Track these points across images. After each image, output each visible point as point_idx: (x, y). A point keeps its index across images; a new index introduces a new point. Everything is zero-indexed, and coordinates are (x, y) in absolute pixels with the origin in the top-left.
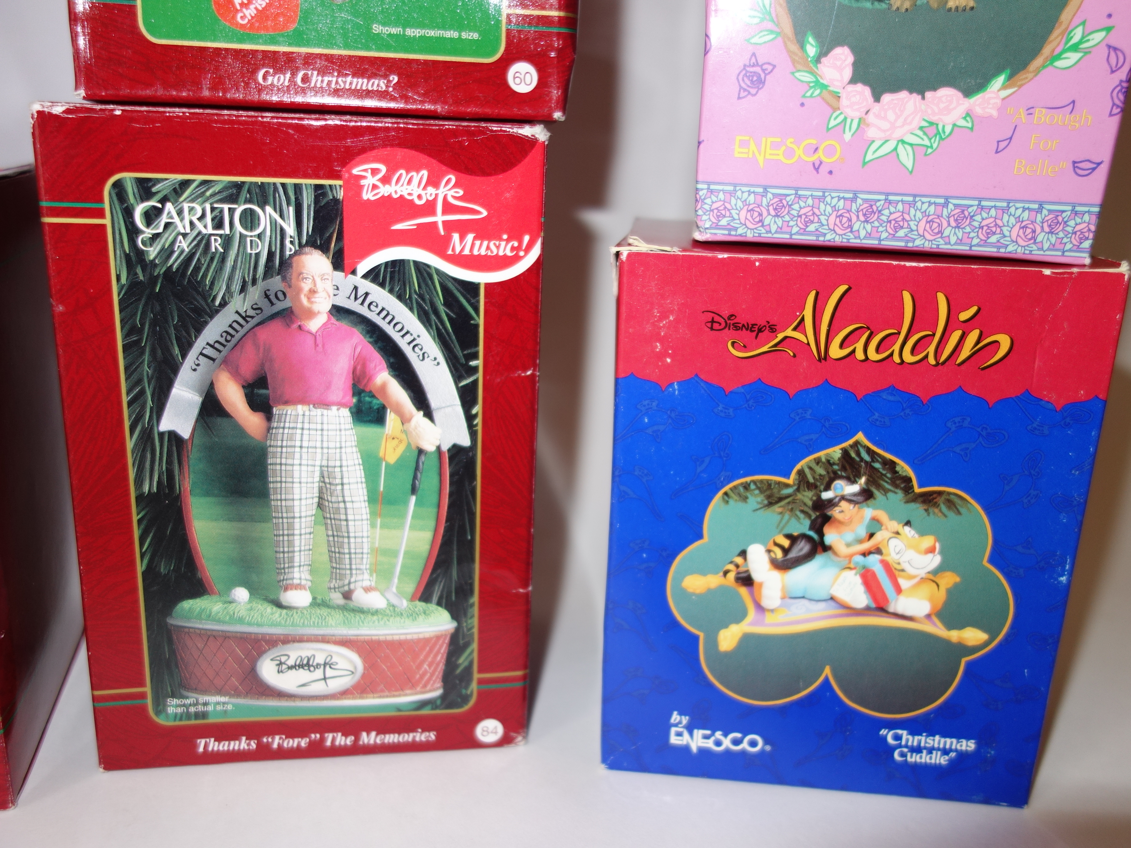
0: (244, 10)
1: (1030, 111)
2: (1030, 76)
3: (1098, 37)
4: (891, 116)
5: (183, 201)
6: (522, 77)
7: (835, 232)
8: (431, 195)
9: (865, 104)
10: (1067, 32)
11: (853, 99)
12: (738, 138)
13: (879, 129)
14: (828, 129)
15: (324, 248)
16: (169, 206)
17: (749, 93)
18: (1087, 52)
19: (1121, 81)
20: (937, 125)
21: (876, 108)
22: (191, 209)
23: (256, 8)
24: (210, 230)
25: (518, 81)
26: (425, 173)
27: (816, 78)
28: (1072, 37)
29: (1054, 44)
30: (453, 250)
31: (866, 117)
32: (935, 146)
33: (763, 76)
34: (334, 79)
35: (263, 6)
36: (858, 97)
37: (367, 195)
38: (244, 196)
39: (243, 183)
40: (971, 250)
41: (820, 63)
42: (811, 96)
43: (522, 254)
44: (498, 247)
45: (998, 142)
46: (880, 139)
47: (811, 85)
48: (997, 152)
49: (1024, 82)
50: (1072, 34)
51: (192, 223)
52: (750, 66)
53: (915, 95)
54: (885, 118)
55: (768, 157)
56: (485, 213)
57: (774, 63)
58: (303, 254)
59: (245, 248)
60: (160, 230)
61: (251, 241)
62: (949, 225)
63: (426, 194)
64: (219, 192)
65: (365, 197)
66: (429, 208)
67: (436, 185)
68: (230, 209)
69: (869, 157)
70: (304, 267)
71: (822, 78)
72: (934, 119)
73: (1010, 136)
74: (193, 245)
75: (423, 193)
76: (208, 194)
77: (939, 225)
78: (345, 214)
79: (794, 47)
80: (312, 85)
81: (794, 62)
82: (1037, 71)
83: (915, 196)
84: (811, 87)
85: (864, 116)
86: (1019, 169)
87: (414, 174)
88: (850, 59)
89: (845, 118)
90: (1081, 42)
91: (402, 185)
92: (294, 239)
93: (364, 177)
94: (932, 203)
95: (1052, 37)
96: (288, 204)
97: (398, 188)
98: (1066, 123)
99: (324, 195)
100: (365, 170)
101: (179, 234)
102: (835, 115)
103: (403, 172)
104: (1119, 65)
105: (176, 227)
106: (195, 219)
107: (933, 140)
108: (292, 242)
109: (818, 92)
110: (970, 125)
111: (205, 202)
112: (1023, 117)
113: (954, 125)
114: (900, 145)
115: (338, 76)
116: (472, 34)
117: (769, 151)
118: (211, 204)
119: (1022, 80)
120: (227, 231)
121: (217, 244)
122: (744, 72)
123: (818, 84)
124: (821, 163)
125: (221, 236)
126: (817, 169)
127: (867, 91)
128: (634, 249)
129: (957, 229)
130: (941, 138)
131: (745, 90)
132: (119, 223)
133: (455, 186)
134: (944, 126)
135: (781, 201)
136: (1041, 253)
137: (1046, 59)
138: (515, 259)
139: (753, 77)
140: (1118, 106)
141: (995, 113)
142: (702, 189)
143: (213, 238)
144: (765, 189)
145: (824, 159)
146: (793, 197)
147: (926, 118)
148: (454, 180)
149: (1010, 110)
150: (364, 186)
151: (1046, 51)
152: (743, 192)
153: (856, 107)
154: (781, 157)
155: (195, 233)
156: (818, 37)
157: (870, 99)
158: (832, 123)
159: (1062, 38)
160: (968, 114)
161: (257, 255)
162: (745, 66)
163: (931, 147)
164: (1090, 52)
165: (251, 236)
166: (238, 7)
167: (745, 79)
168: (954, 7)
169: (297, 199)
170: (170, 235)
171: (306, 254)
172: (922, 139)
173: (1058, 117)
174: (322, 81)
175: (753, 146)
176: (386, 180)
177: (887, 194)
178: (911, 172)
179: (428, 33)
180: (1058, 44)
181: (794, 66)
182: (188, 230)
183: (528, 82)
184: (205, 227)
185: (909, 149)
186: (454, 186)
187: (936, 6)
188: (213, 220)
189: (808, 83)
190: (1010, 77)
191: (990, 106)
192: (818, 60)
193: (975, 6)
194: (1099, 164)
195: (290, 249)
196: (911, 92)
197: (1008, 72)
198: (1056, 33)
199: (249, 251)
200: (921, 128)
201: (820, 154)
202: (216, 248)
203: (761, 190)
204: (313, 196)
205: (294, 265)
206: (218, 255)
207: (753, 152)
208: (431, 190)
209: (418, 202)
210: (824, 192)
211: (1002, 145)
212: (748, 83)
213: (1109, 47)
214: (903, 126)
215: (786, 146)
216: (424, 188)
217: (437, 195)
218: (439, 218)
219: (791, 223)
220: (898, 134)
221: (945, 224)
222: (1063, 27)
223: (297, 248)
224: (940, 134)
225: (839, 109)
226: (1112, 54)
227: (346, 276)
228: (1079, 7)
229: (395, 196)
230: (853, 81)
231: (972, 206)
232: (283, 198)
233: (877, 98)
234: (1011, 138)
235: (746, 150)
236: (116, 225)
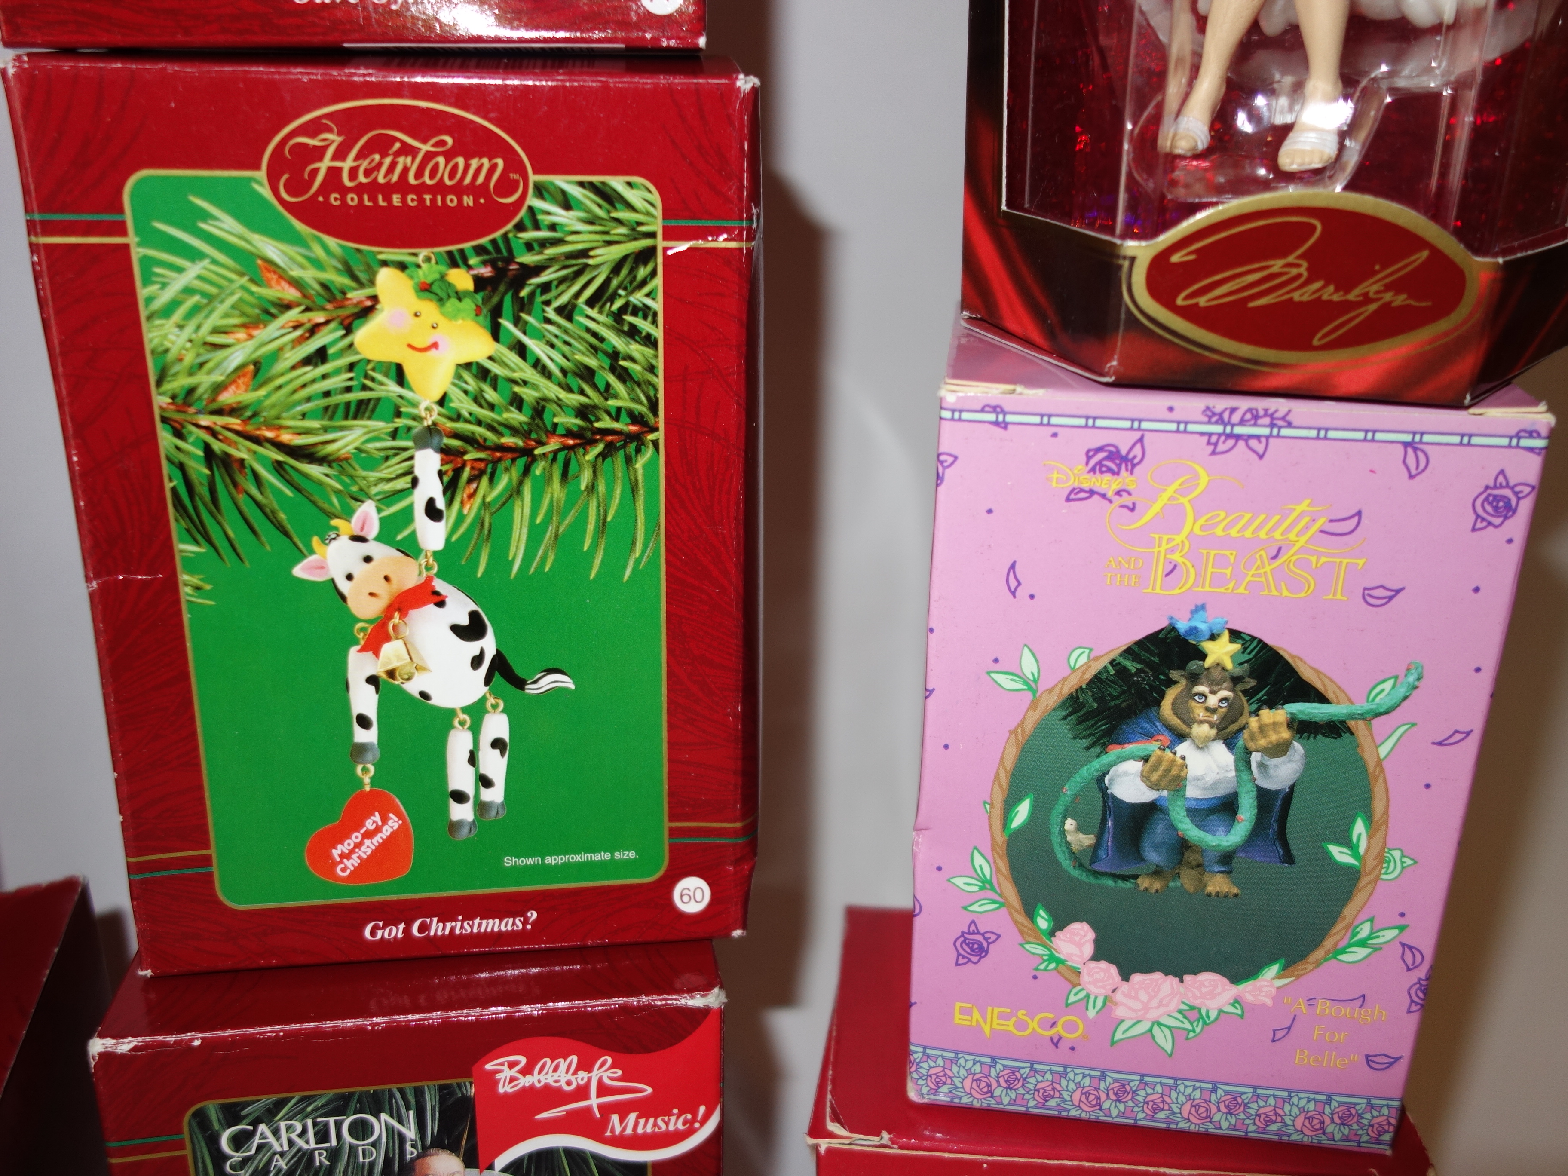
0: (345, 861)
1: (1311, 1002)
2: (1310, 967)
3: (1389, 934)
4: (1143, 996)
5: (279, 1120)
6: (691, 894)
7: (1081, 1108)
8: (582, 1079)
9: (1111, 981)
10: (1352, 928)
11: (1097, 976)
12: (958, 1005)
13: (1129, 1008)
14: (1067, 1005)
15: (453, 1148)
16: (262, 1127)
17: (969, 961)
18: (1377, 948)
19: (1420, 979)
20: (1200, 1009)
21: (1125, 987)
22: (289, 1128)
23: (359, 857)
24: (313, 1145)
25: (686, 899)
26: (574, 1059)
27: (1050, 951)
28: (1358, 932)
29: (1337, 938)
30: (613, 1131)
31: (1113, 995)
32: (1198, 1030)
33: (985, 945)
34: (459, 924)
35: (368, 854)
36: (1102, 974)
37: (504, 1088)
38: (354, 1105)
39: (352, 1094)
40: (1246, 1135)
41: (1055, 936)
42: (1045, 969)
43: (697, 1125)
44: (667, 1124)
45: (1274, 1031)
46: (1131, 1018)
47: (1045, 958)
48: (1273, 1041)
49: (1302, 972)
50: (1358, 929)
51: (291, 1142)
52: (969, 933)
53: (1171, 977)
54: (1136, 998)
55: (995, 1026)
56: (649, 1090)
57: (998, 933)
58: (427, 1156)
59: (356, 1157)
60: (253, 1151)
61: (364, 1151)
62: (1219, 1110)
63: (576, 1079)
64: (323, 1106)
65: (501, 1090)
66: (582, 1092)
67: (589, 1069)
68: (336, 1122)
69: (1118, 1036)
70: (429, 1168)
71: (1057, 952)
72: (1196, 1003)
73: (1288, 1025)
74: (292, 1162)
75: (573, 1078)
76: (309, 1109)
77: (1207, 1110)
78: (477, 1109)
79: (1022, 919)
80: (432, 933)
81: (1022, 934)
82: (1318, 964)
83: (1176, 1079)
84: (1044, 961)
85: (1110, 993)
86: (1302, 1060)
87: (562, 1060)
88: (1091, 935)
89: (1088, 996)
90: (1369, 937)
91: (547, 1073)
92: (416, 1141)
93: (500, 1071)
94: (1198, 1088)
95: (1334, 931)
96: (408, 1109)
97: (542, 1077)
98: (1355, 1016)
99: (452, 1093)
100: (502, 1064)
101: (275, 1153)
102: (1075, 990)
103: (548, 1060)
104: (1417, 963)
105: (271, 1147)
106: (294, 1136)
107: (1195, 1025)
108: (413, 1146)
109: (1053, 966)
110: (1239, 1012)
111: (306, 1117)
112: (1302, 1006)
113: (1221, 1011)
114: (1156, 1028)
115: (463, 921)
116: (627, 853)
117: (996, 1021)
118: (313, 1119)
119: (1300, 970)
120: (334, 1142)
121: (322, 1158)
122: (962, 939)
123: (1052, 958)
124: (1060, 1038)
125: (326, 1149)
126: (1056, 1045)
127: (1113, 970)
128: (835, 1143)
129: (1229, 1116)
130: (1205, 1023)
131: (964, 957)
132: (202, 1151)
133: (613, 1066)
134: (1207, 1012)
135: (1013, 1073)
136: (1333, 1143)
137: (1328, 952)
138: (690, 1132)
139: (973, 944)
140: (1417, 1004)
141: (1269, 1002)
142: (916, 1052)
143: (317, 1152)
144: (994, 1060)
145: (1064, 1034)
146: (1028, 1070)
147: (1185, 1001)
148: (610, 1060)
149: (1287, 1000)
150: (500, 1079)
151: (1328, 943)
152: (966, 1060)
153: (1100, 984)
154: (1011, 1028)
155: (294, 1150)
156: (1049, 910)
157: (1117, 978)
158: (1072, 999)
159: (1346, 932)
160: (1237, 1001)
161: (372, 1165)
162: (963, 933)
163: (1194, 1031)
164: (1381, 949)
165: (364, 1145)
166: (338, 859)
167: (964, 946)
168: (1214, 893)
169: (417, 1102)
170: (264, 1156)
171: (431, 1155)
172: (1183, 1022)
173: (1346, 1011)
174: (444, 929)
175: (976, 1015)
176: (527, 1071)
177: (1143, 1075)
178: (1170, 1055)
179: (572, 858)
180: (1342, 938)
181: (1023, 937)
182: (286, 1147)
183: (699, 898)
184: (307, 1142)
185: (1167, 1032)
186: (611, 1067)
187: (1192, 889)
188: (315, 1134)
189: (1041, 956)
190: (1285, 967)
191: (1264, 994)
192: (1052, 934)
193: (1239, 892)
194: (1397, 1059)
195: (410, 1152)
196: (1166, 974)
197: (1283, 961)
198: (1339, 926)
199: (361, 1160)
200: (1180, 1012)
201: (1059, 1029)
202: (320, 1162)
203: (988, 1060)
204: (438, 1097)
205: (417, 1167)
206: (323, 1169)
207: (977, 1020)
208: (583, 1075)
209: (566, 1088)
210: (1065, 1068)
211: (1279, 1035)
212: (968, 950)
213: (1403, 945)
214: (1158, 1007)
215: (1017, 1017)
216: (575, 1073)
217: (589, 1079)
218: (594, 1101)
219: (1027, 1097)
220: (1153, 1014)
221: (1214, 1109)
222: (1347, 921)
223: (420, 1150)
224: (1203, 1018)
225: (1079, 984)
226: (1408, 952)
227: (481, 1172)
228: (1366, 903)
229: (538, 1085)
230: (1096, 957)
231: (1246, 1093)
232: (401, 1103)
233: (1125, 978)
234: (1289, 1028)
235: (969, 1018)
236: (199, 1154)
